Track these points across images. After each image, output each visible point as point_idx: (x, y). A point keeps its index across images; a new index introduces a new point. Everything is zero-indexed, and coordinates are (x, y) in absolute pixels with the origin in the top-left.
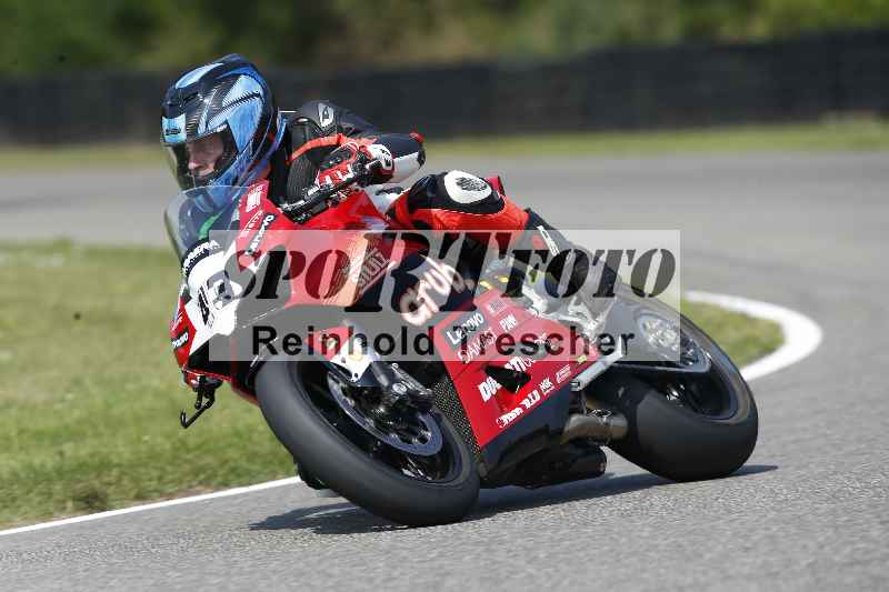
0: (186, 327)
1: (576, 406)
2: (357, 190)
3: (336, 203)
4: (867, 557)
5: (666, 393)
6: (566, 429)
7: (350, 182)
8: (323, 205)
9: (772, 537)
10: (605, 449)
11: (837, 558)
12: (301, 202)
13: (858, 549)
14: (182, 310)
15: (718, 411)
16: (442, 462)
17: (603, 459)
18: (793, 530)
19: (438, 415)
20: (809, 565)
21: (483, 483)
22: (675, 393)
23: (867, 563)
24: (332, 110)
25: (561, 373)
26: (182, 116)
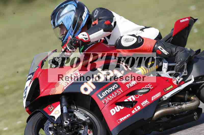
24: (98, 12)
25: (155, 96)
26: (52, 20)
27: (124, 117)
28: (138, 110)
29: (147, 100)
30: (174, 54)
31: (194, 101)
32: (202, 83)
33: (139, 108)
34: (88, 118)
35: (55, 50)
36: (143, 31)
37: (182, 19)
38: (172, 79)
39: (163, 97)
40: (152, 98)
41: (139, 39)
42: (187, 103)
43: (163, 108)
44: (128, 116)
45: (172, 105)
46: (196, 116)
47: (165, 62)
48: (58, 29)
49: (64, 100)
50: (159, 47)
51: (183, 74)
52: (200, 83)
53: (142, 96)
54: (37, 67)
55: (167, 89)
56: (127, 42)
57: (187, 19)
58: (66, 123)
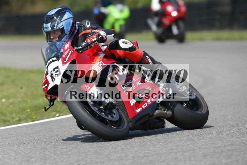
0: (47, 82)
1: (158, 108)
2: (97, 44)
3: (91, 47)
4: (149, 155)
5: (183, 104)
6: (154, 114)
7: (95, 41)
8: (87, 48)
9: (122, 149)
10: (165, 120)
11: (140, 155)
12: (81, 47)
13: (146, 152)
14: (46, 77)
15: (197, 110)
16: (119, 123)
17: (164, 123)
18: (129, 147)
19: (118, 109)
20: (132, 157)
21: (130, 129)
22: (185, 104)
23: (148, 156)
24: (90, 23)
27: (139, 110)
50: (147, 56)
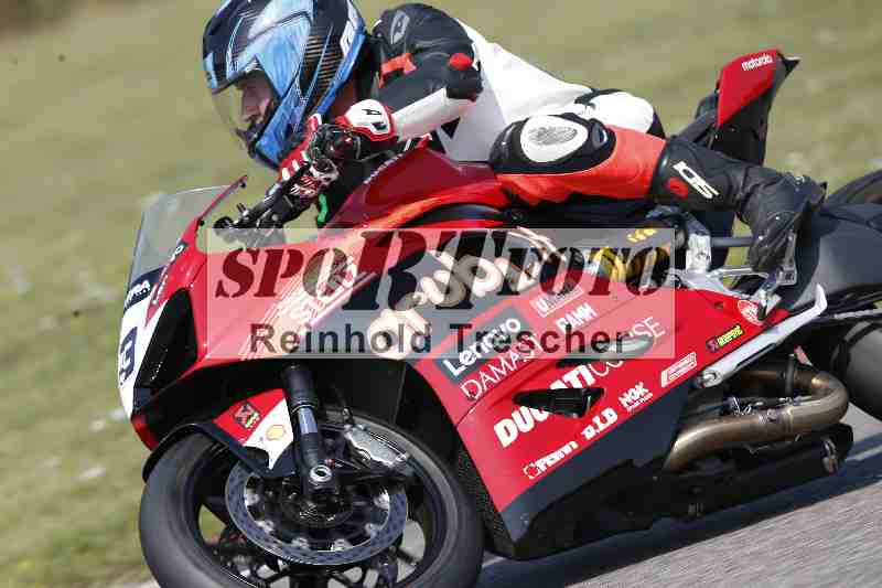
24: (407, 20)
25: (674, 370)
26: (210, 56)
27: (552, 456)
28: (608, 424)
29: (641, 384)
30: (740, 195)
31: (827, 392)
32: (856, 321)
33: (611, 416)
34: (404, 456)
35: (241, 181)
36: (593, 105)
37: (747, 59)
38: (738, 299)
39: (705, 372)
40: (664, 375)
41: (595, 133)
42: (801, 401)
43: (707, 419)
44: (567, 449)
45: (743, 406)
46: (833, 457)
47: (697, 233)
48: (234, 94)
49: (297, 383)
50: (679, 165)
51: (780, 281)
52: (847, 319)
53: (619, 368)
54: (182, 247)
55: (722, 341)
56: (546, 143)
57: (767, 60)
58: (321, 474)
